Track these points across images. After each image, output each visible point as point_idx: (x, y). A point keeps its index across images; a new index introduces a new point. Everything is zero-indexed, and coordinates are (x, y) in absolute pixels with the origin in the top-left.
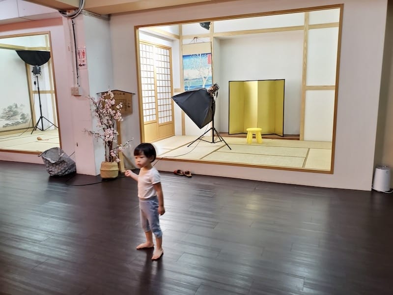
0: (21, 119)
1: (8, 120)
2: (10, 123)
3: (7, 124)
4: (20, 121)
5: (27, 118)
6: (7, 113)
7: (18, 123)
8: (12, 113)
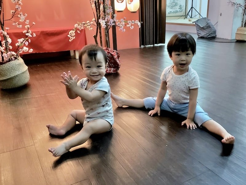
0: (179, 9)
1: (171, 9)
2: (172, 11)
3: (171, 12)
4: (178, 10)
5: (183, 9)
6: (171, 3)
7: (177, 12)
8: (174, 4)
